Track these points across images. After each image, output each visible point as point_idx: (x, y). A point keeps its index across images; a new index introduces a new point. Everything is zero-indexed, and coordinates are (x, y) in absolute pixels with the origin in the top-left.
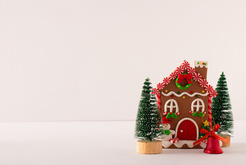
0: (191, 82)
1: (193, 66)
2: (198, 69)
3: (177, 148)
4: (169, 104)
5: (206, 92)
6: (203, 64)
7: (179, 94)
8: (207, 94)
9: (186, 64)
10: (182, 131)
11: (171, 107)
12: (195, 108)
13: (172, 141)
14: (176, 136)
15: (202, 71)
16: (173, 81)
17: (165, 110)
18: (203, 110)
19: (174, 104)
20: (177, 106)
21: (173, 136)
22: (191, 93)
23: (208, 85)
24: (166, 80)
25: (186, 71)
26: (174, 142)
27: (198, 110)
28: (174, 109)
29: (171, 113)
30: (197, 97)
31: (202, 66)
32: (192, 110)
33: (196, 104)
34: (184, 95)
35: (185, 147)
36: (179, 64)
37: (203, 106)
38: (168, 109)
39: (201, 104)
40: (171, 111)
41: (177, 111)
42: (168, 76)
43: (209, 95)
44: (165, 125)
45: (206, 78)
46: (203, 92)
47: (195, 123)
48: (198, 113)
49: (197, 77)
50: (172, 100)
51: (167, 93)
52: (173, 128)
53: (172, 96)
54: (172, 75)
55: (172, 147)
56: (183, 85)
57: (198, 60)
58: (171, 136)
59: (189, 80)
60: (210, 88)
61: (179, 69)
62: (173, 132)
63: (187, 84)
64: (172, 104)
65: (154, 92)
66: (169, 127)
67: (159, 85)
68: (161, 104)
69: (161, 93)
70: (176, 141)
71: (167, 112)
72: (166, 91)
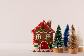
0: (45, 28)
1: (46, 22)
2: (48, 23)
4: (38, 36)
5: (51, 31)
6: (50, 21)
7: (41, 32)
8: (51, 32)
9: (44, 21)
10: (42, 46)
11: (38, 37)
12: (47, 37)
13: (39, 49)
14: (40, 47)
15: (50, 24)
16: (39, 28)
17: (36, 38)
18: (50, 38)
20: (40, 37)
21: (39, 47)
22: (46, 32)
24: (36, 27)
25: (44, 24)
26: (39, 50)
27: (48, 38)
29: (38, 39)
30: (48, 33)
31: (49, 22)
32: (46, 38)
33: (47, 36)
34: (43, 33)
35: (44, 51)
36: (41, 21)
37: (50, 36)
38: (37, 38)
39: (49, 36)
40: (38, 38)
41: (41, 38)
42: (37, 26)
44: (36, 43)
45: (51, 26)
46: (50, 31)
47: (47, 42)
48: (48, 39)
49: (48, 26)
50: (39, 35)
51: (37, 32)
52: (39, 45)
53: (39, 33)
54: (39, 25)
55: (39, 51)
56: (43, 29)
57: (48, 20)
58: (38, 48)
60: (53, 30)
61: (41, 23)
62: (39, 46)
63: (44, 28)
64: (39, 36)
65: (32, 31)
66: (38, 44)
67: (34, 29)
68: (35, 36)
69: (35, 32)
70: (40, 49)
71: (37, 39)
72: (37, 31)
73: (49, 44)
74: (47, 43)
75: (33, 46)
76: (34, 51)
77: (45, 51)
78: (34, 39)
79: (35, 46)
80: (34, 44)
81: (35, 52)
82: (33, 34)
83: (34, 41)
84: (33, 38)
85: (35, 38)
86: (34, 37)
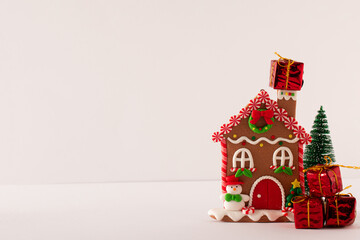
0: (271, 123)
1: (274, 97)
2: (281, 103)
3: (251, 221)
4: (239, 156)
5: (294, 137)
6: (290, 94)
7: (254, 139)
8: (296, 139)
9: (264, 96)
10: (259, 196)
11: (242, 160)
12: (278, 162)
13: (244, 211)
14: (250, 204)
15: (288, 105)
16: (244, 122)
17: (234, 165)
18: (291, 164)
19: (247, 156)
20: (251, 159)
21: (247, 204)
22: (273, 138)
23: (298, 126)
24: (233, 119)
25: (263, 106)
26: (247, 213)
27: (282, 164)
28: (247, 163)
29: (243, 170)
30: (281, 144)
31: (287, 98)
32: (275, 163)
33: (279, 154)
34: (262, 142)
35: (264, 220)
36: (254, 95)
37: (291, 157)
38: (238, 163)
39: (287, 154)
40: (243, 166)
41: (252, 165)
42: (237, 114)
43: (300, 141)
44: (234, 187)
45: (294, 116)
46: (290, 136)
47: (277, 181)
48: (284, 168)
49: (281, 115)
50: (244, 150)
51: (236, 139)
52: (246, 192)
53: (244, 144)
54: (243, 112)
55: (245, 220)
56: (260, 127)
58: (242, 205)
59: (269, 118)
60: (301, 131)
61: (253, 103)
62: (246, 198)
63: (266, 125)
64: (243, 155)
65: (216, 137)
66: (239, 189)
67: (224, 127)
68: (227, 155)
69: (226, 140)
70: (251, 211)
71: (237, 168)
72: (235, 136)
73: (287, 187)
74: (279, 184)
75: (222, 196)
76: (226, 219)
77: (270, 219)
78: (224, 170)
79: (230, 198)
80: (224, 189)
81: (231, 221)
82: (218, 147)
83: (224, 179)
84: (221, 165)
85: (227, 163)
86: (224, 162)
